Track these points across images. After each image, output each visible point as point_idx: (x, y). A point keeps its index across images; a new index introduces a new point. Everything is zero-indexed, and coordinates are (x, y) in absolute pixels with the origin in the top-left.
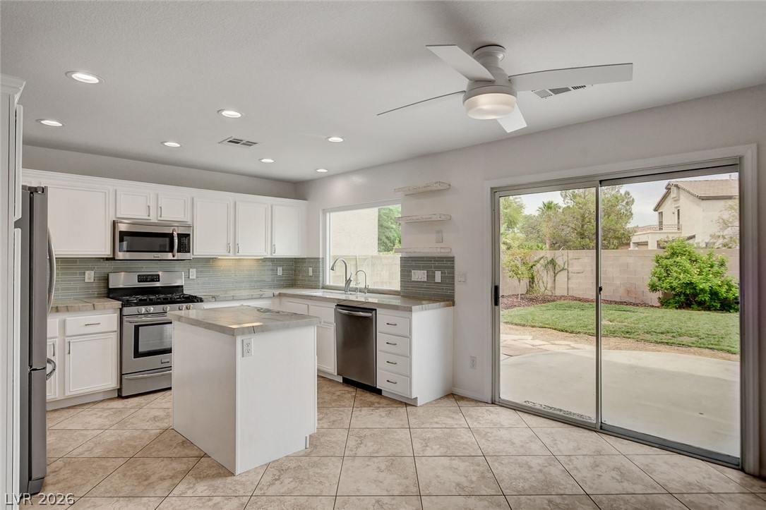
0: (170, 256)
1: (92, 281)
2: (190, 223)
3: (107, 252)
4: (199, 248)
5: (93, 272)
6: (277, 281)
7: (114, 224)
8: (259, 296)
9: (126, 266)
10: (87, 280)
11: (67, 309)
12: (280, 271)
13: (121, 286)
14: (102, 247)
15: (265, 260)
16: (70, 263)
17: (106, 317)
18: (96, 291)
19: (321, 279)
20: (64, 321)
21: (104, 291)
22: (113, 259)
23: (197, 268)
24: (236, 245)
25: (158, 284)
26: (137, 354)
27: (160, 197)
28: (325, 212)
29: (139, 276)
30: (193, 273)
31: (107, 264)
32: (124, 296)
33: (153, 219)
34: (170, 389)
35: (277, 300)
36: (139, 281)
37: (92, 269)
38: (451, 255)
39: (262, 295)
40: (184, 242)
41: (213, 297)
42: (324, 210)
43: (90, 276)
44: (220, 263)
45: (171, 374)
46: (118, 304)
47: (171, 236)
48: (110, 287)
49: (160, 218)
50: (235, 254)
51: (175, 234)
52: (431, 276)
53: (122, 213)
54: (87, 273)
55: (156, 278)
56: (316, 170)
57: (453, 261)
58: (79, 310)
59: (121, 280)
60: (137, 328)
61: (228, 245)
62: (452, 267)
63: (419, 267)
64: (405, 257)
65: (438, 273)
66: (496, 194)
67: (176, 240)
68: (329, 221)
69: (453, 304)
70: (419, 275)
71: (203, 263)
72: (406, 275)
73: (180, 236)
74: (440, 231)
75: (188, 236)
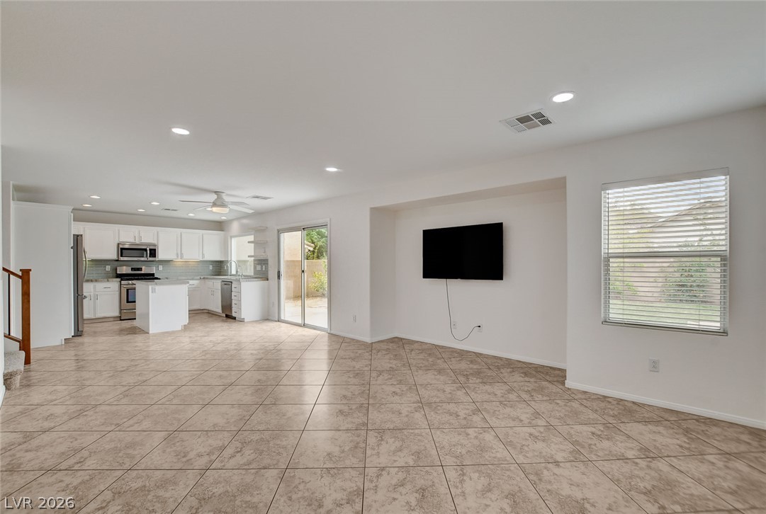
0: (142, 259)
1: (109, 270)
2: (156, 244)
3: (115, 257)
4: (161, 255)
6: (210, 272)
7: (118, 244)
9: (125, 264)
10: (106, 270)
11: (96, 281)
12: (211, 267)
13: (124, 273)
14: (112, 254)
15: (202, 261)
16: (99, 263)
17: (114, 285)
18: (111, 275)
19: (229, 271)
20: (95, 286)
21: (115, 275)
22: (117, 260)
23: (162, 265)
24: (182, 254)
25: (143, 272)
26: (128, 302)
27: (141, 232)
28: (231, 237)
29: (132, 268)
30: (161, 268)
31: (117, 263)
32: (122, 277)
33: (137, 242)
34: (135, 319)
35: (203, 281)
36: (131, 271)
37: (110, 265)
38: (266, 259)
40: (153, 253)
43: (108, 268)
44: (175, 263)
45: (135, 312)
46: (119, 279)
47: (146, 250)
48: (118, 273)
49: (141, 242)
50: (181, 258)
51: (148, 249)
52: (262, 268)
53: (122, 239)
54: (107, 266)
55: (140, 269)
57: (267, 261)
58: (101, 281)
59: (125, 270)
60: (128, 290)
61: (177, 254)
62: (267, 264)
63: (258, 264)
64: (255, 260)
65: (264, 267)
66: (279, 232)
67: (148, 252)
68: (234, 242)
69: (268, 280)
70: (259, 268)
71: (166, 262)
72: (255, 268)
73: (150, 250)
74: (264, 248)
75: (155, 250)
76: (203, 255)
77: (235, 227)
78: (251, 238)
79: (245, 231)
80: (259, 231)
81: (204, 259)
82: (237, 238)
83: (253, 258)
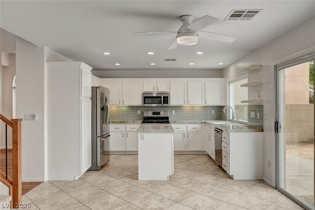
0: (160, 105)
1: (140, 114)
2: (169, 92)
3: (141, 104)
4: (172, 102)
5: (140, 111)
6: (212, 116)
7: (143, 94)
8: (194, 123)
9: (148, 109)
10: (138, 114)
12: (213, 112)
13: (150, 116)
14: (139, 102)
15: (204, 107)
19: (228, 116)
20: (126, 126)
21: (141, 118)
22: (143, 106)
23: (175, 110)
24: (188, 100)
25: (160, 116)
27: (158, 83)
28: (229, 83)
29: (153, 112)
30: (174, 112)
33: (155, 91)
35: (204, 125)
36: (153, 115)
37: (139, 110)
38: (262, 104)
39: (196, 122)
40: (166, 100)
41: (174, 122)
42: (229, 82)
43: (139, 112)
44: (185, 108)
48: (144, 116)
49: (158, 91)
50: (188, 104)
51: (162, 97)
52: (256, 116)
53: (145, 90)
54: (138, 111)
55: (158, 113)
56: (218, 64)
57: (263, 107)
58: (130, 123)
59: (150, 114)
61: (184, 100)
62: (262, 111)
63: (253, 111)
64: (249, 106)
65: (258, 114)
66: (277, 69)
67: (162, 99)
68: (232, 87)
69: (262, 131)
70: (253, 115)
71: (177, 108)
72: (249, 115)
73: (164, 97)
74: (259, 91)
75: (167, 97)
76: (206, 101)
77: (232, 72)
78: (245, 81)
79: (240, 74)
80: (253, 71)
81: (206, 105)
82: (235, 83)
83: (247, 104)
